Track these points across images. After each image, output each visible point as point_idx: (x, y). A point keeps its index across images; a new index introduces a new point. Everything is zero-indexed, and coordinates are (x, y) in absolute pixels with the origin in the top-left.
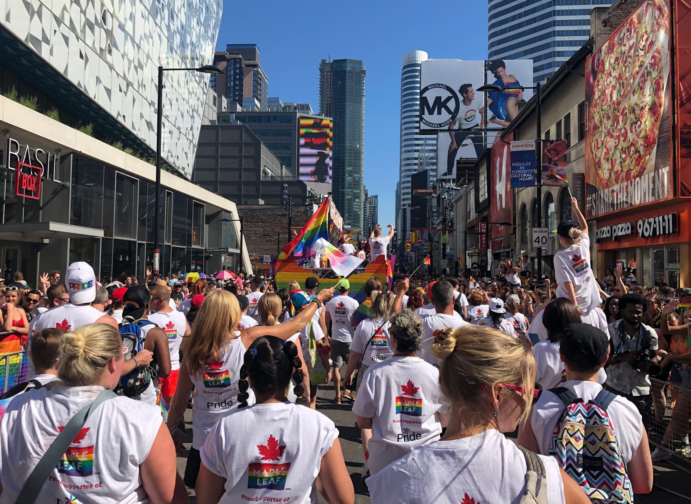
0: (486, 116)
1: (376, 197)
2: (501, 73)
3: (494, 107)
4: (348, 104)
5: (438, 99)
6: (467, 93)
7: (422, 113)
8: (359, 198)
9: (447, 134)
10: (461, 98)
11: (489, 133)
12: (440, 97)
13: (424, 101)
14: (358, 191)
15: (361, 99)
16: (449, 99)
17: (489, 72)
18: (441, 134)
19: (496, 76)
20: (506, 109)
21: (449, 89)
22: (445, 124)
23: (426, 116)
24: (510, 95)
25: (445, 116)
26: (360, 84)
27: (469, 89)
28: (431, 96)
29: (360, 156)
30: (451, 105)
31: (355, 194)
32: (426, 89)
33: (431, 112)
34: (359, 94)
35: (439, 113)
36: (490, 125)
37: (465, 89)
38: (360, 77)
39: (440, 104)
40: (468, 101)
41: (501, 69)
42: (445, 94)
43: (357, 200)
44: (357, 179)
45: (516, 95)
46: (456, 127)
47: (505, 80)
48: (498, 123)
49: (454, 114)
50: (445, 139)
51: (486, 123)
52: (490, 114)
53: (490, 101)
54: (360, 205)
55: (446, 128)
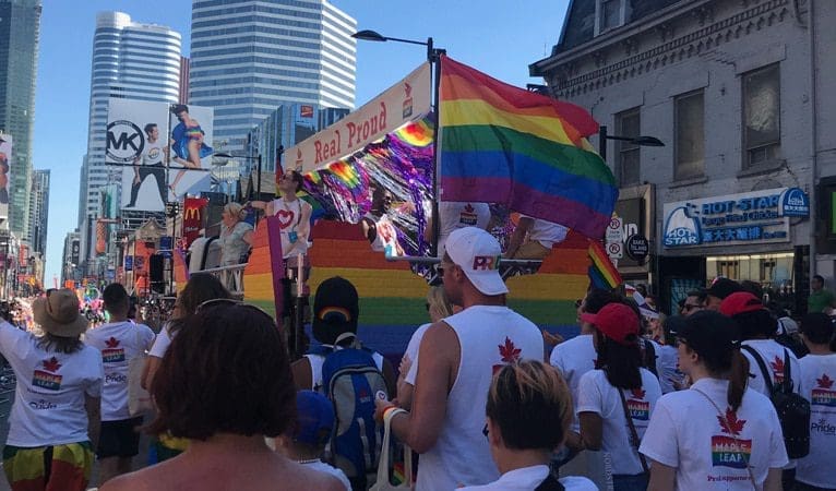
0: (169, 156)
1: (48, 172)
2: (184, 117)
3: (176, 147)
4: (12, 50)
5: (124, 135)
6: (152, 131)
7: (109, 147)
8: (23, 187)
9: (132, 168)
10: (146, 136)
11: (171, 171)
12: (126, 134)
13: (110, 136)
14: (23, 178)
15: (33, 46)
16: (134, 136)
17: (173, 115)
18: (126, 168)
19: (180, 119)
20: (187, 150)
21: (135, 126)
22: (130, 159)
23: (112, 150)
24: (191, 137)
25: (130, 152)
26: (32, 25)
27: (154, 128)
28: (117, 132)
29: (28, 127)
30: (137, 141)
31: (18, 181)
32: (113, 124)
33: (117, 147)
34: (31, 39)
35: (125, 148)
36: (173, 164)
37: (150, 128)
38: (32, 15)
39: (126, 140)
40: (152, 139)
41: (184, 113)
42: (131, 131)
43: (20, 191)
44: (22, 159)
45: (197, 139)
46: (141, 162)
47: (187, 124)
48: (180, 162)
49: (139, 151)
50: (129, 174)
51: (169, 161)
52: (173, 153)
53: (173, 141)
54: (25, 198)
55: (131, 162)
